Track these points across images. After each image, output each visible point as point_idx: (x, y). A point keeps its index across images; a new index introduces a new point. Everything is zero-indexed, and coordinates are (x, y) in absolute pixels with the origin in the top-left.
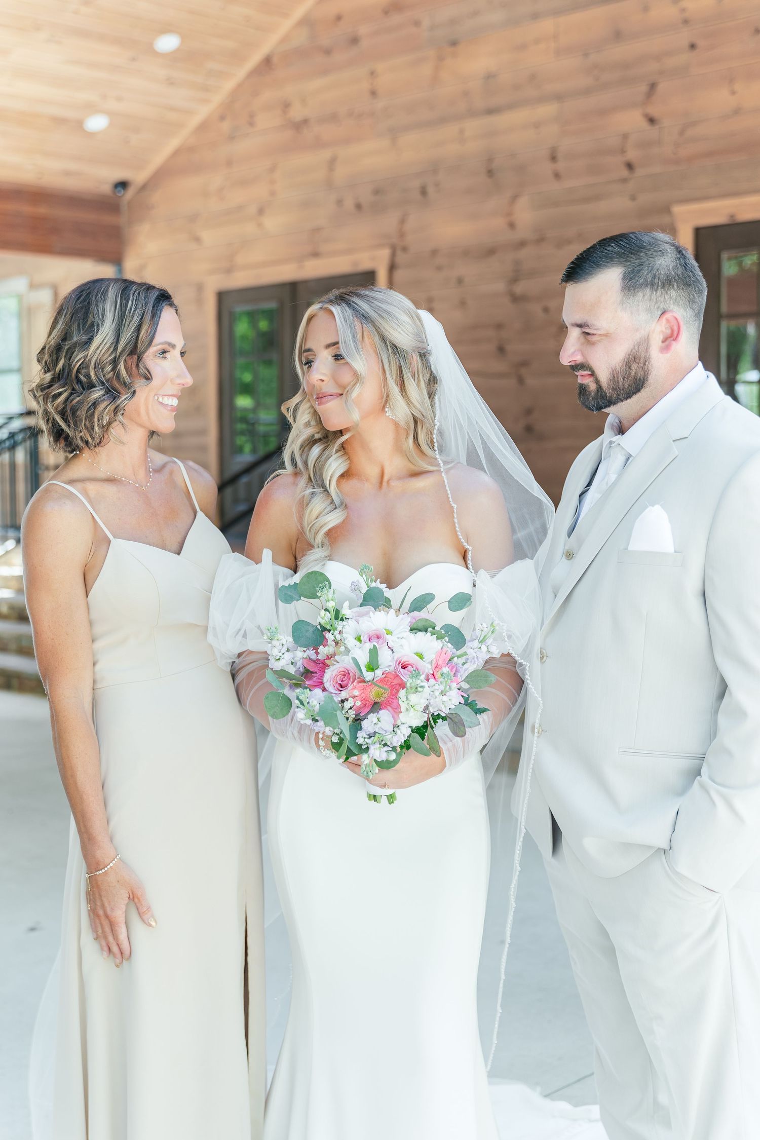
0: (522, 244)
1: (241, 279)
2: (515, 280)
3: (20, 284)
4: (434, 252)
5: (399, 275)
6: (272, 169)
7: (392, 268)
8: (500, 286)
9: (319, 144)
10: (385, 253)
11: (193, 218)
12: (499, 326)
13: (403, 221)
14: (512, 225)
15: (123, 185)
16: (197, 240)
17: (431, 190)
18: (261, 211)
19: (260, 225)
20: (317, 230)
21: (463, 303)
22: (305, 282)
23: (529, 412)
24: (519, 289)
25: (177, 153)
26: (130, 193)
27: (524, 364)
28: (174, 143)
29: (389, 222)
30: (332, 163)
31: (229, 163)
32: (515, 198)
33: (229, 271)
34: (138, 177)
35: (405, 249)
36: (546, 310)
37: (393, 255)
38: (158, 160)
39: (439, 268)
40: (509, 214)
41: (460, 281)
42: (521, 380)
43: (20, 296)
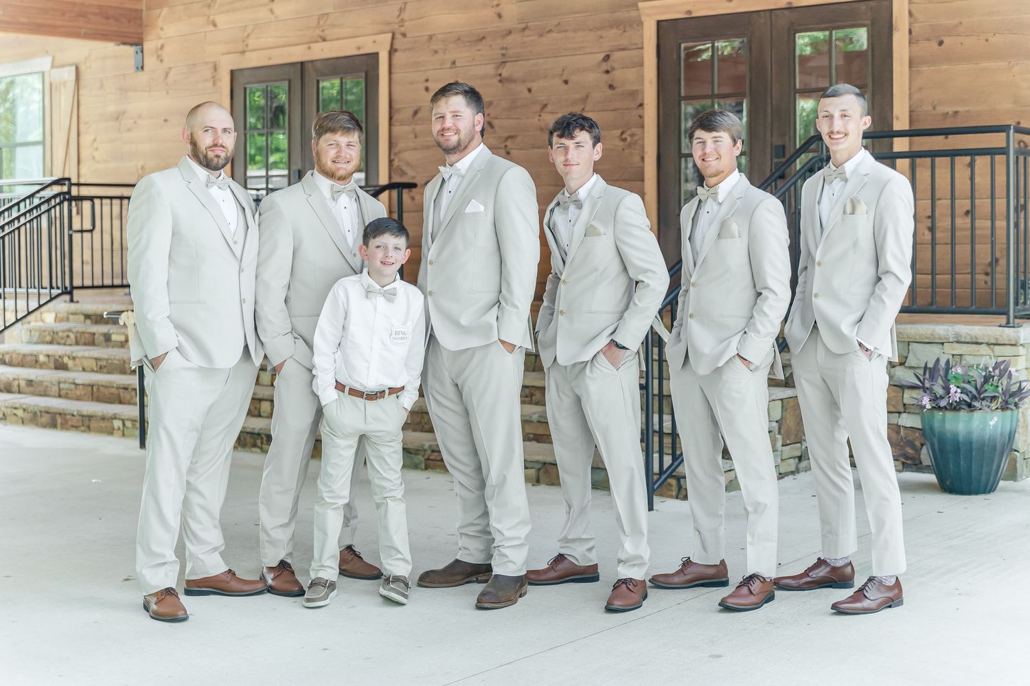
0: (509, 32)
1: (253, 60)
2: (501, 63)
3: (44, 63)
4: (430, 37)
5: (398, 57)
7: (392, 51)
8: (490, 69)
10: (386, 39)
13: (402, 9)
14: (500, 16)
16: (215, 25)
19: (272, 11)
22: (312, 61)
24: (506, 71)
27: (510, 137)
29: (389, 11)
33: (243, 52)
35: (404, 35)
36: (530, 90)
37: (393, 38)
39: (436, 52)
40: (498, 5)
41: (453, 63)
42: (508, 152)
43: (43, 73)
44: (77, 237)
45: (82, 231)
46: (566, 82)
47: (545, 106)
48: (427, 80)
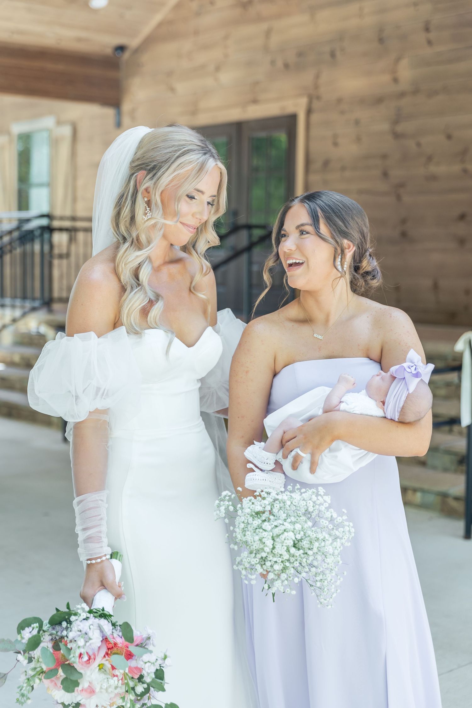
0: (402, 95)
2: (396, 121)
3: (49, 122)
4: (339, 101)
5: (315, 117)
6: (226, 37)
7: (309, 112)
8: (385, 127)
9: (260, 19)
10: (303, 101)
11: (170, 74)
12: (384, 157)
13: (317, 77)
14: (396, 80)
15: (121, 48)
16: (172, 90)
17: (338, 54)
18: (218, 69)
19: (217, 79)
20: (256, 83)
21: (358, 139)
22: (247, 122)
23: (404, 221)
24: (399, 128)
25: (160, 25)
26: (126, 55)
27: (401, 185)
28: (158, 18)
29: (307, 77)
30: (268, 33)
31: (196, 33)
32: (398, 60)
34: (133, 43)
35: (318, 98)
36: (419, 145)
37: (310, 101)
38: (146, 31)
39: (342, 112)
40: (394, 72)
41: (357, 122)
42: (399, 198)
43: (49, 130)
44: (56, 262)
45: (61, 256)
46: (449, 137)
47: (430, 159)
48: (335, 136)
